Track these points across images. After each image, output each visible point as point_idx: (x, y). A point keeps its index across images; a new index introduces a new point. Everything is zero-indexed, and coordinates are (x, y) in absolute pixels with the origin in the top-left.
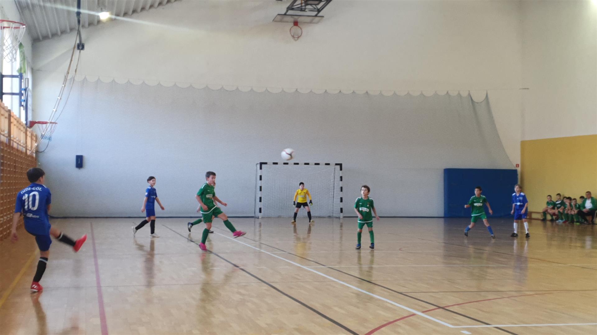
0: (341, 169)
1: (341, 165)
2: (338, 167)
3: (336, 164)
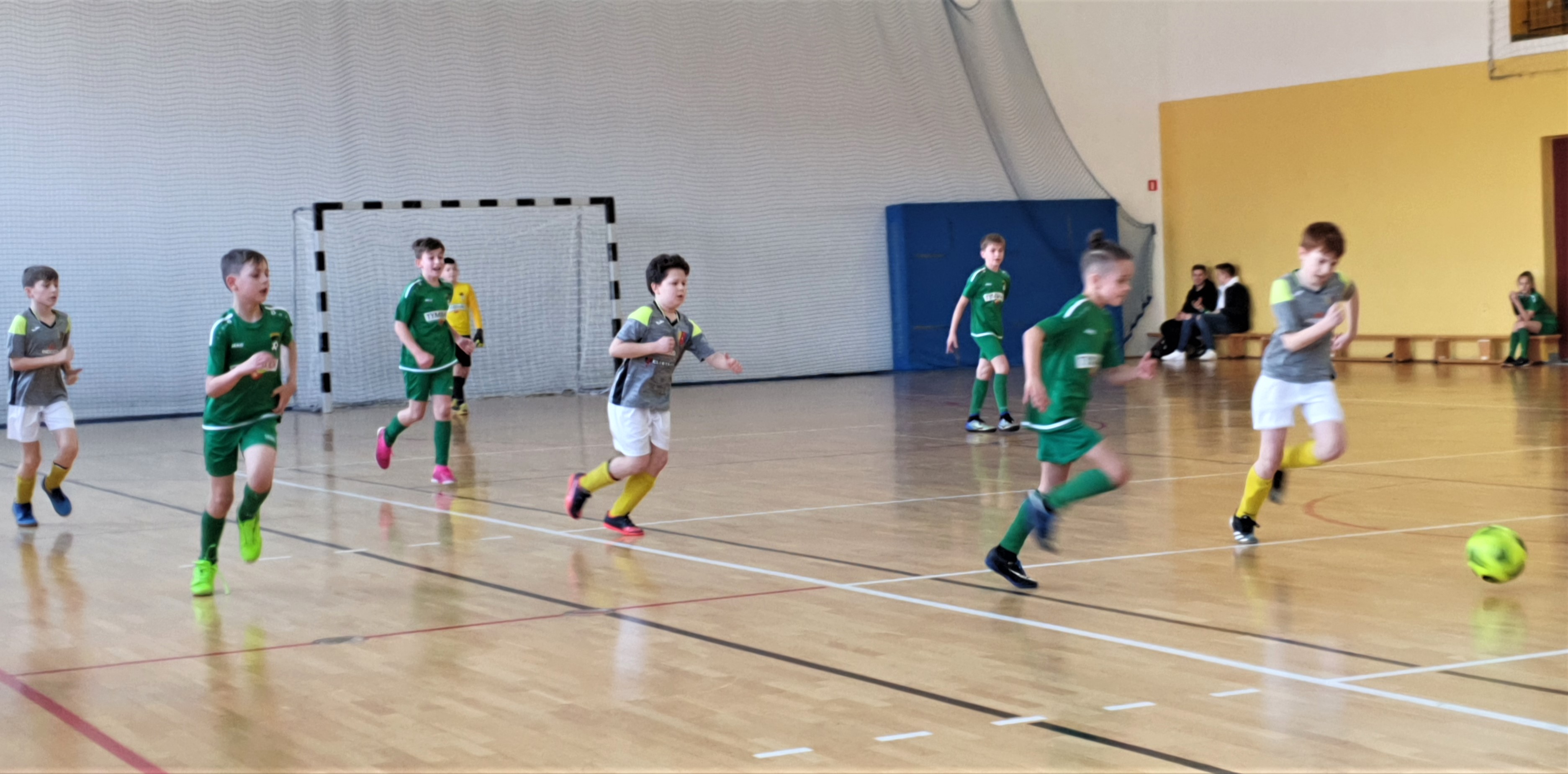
0: (611, 217)
1: (609, 203)
3: (595, 201)
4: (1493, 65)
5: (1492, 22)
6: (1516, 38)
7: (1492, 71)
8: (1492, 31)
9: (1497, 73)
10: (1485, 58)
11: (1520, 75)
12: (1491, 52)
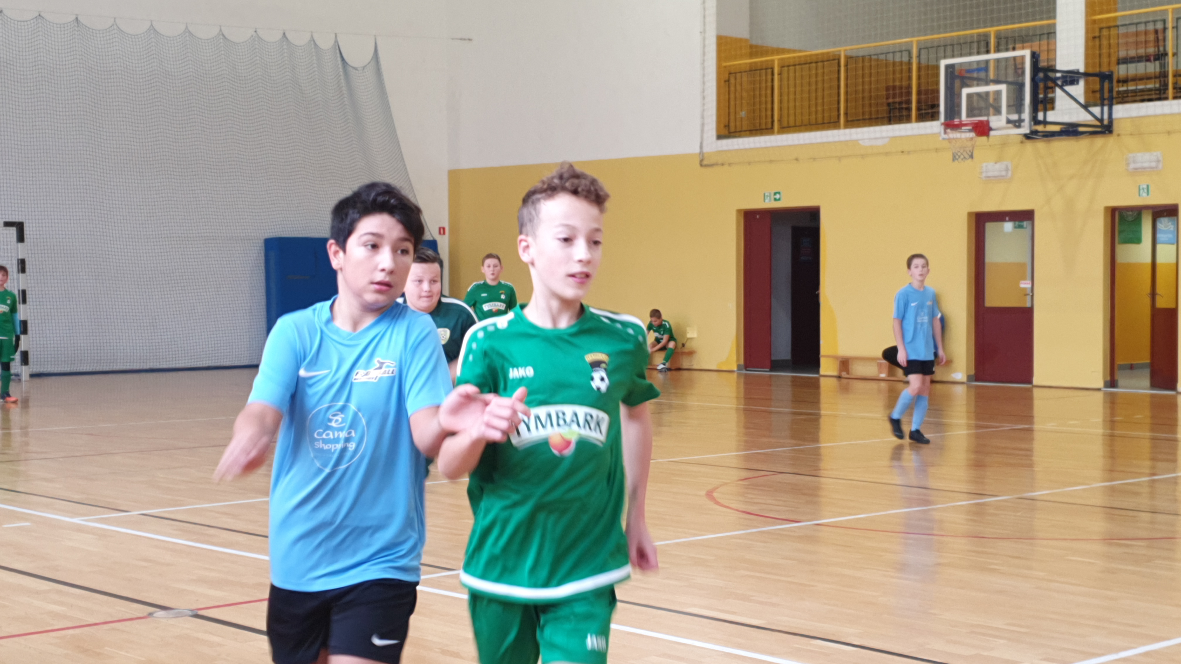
0: (21, 238)
1: (20, 227)
2: (13, 231)
3: (7, 224)
4: (703, 156)
5: (703, 125)
6: (719, 137)
7: (701, 161)
8: (702, 131)
9: (705, 162)
10: (697, 150)
11: (723, 164)
12: (701, 147)
